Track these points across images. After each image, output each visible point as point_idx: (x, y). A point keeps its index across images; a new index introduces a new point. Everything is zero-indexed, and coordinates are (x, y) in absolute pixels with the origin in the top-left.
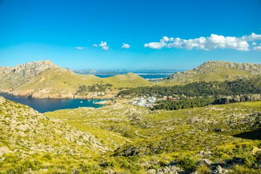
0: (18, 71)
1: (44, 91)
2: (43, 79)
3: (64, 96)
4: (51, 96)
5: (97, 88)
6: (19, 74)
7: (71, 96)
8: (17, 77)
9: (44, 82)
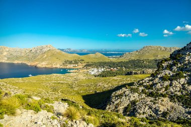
0: (33, 51)
1: (43, 63)
2: (46, 56)
3: (54, 66)
4: (47, 66)
5: (73, 62)
6: (33, 53)
7: (58, 66)
8: (32, 55)
9: (46, 58)
